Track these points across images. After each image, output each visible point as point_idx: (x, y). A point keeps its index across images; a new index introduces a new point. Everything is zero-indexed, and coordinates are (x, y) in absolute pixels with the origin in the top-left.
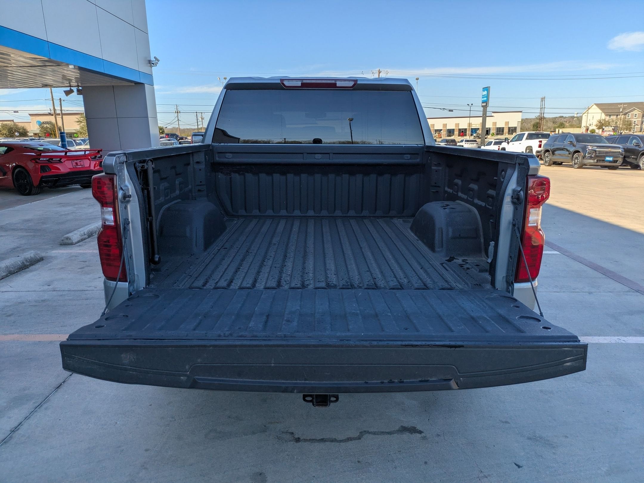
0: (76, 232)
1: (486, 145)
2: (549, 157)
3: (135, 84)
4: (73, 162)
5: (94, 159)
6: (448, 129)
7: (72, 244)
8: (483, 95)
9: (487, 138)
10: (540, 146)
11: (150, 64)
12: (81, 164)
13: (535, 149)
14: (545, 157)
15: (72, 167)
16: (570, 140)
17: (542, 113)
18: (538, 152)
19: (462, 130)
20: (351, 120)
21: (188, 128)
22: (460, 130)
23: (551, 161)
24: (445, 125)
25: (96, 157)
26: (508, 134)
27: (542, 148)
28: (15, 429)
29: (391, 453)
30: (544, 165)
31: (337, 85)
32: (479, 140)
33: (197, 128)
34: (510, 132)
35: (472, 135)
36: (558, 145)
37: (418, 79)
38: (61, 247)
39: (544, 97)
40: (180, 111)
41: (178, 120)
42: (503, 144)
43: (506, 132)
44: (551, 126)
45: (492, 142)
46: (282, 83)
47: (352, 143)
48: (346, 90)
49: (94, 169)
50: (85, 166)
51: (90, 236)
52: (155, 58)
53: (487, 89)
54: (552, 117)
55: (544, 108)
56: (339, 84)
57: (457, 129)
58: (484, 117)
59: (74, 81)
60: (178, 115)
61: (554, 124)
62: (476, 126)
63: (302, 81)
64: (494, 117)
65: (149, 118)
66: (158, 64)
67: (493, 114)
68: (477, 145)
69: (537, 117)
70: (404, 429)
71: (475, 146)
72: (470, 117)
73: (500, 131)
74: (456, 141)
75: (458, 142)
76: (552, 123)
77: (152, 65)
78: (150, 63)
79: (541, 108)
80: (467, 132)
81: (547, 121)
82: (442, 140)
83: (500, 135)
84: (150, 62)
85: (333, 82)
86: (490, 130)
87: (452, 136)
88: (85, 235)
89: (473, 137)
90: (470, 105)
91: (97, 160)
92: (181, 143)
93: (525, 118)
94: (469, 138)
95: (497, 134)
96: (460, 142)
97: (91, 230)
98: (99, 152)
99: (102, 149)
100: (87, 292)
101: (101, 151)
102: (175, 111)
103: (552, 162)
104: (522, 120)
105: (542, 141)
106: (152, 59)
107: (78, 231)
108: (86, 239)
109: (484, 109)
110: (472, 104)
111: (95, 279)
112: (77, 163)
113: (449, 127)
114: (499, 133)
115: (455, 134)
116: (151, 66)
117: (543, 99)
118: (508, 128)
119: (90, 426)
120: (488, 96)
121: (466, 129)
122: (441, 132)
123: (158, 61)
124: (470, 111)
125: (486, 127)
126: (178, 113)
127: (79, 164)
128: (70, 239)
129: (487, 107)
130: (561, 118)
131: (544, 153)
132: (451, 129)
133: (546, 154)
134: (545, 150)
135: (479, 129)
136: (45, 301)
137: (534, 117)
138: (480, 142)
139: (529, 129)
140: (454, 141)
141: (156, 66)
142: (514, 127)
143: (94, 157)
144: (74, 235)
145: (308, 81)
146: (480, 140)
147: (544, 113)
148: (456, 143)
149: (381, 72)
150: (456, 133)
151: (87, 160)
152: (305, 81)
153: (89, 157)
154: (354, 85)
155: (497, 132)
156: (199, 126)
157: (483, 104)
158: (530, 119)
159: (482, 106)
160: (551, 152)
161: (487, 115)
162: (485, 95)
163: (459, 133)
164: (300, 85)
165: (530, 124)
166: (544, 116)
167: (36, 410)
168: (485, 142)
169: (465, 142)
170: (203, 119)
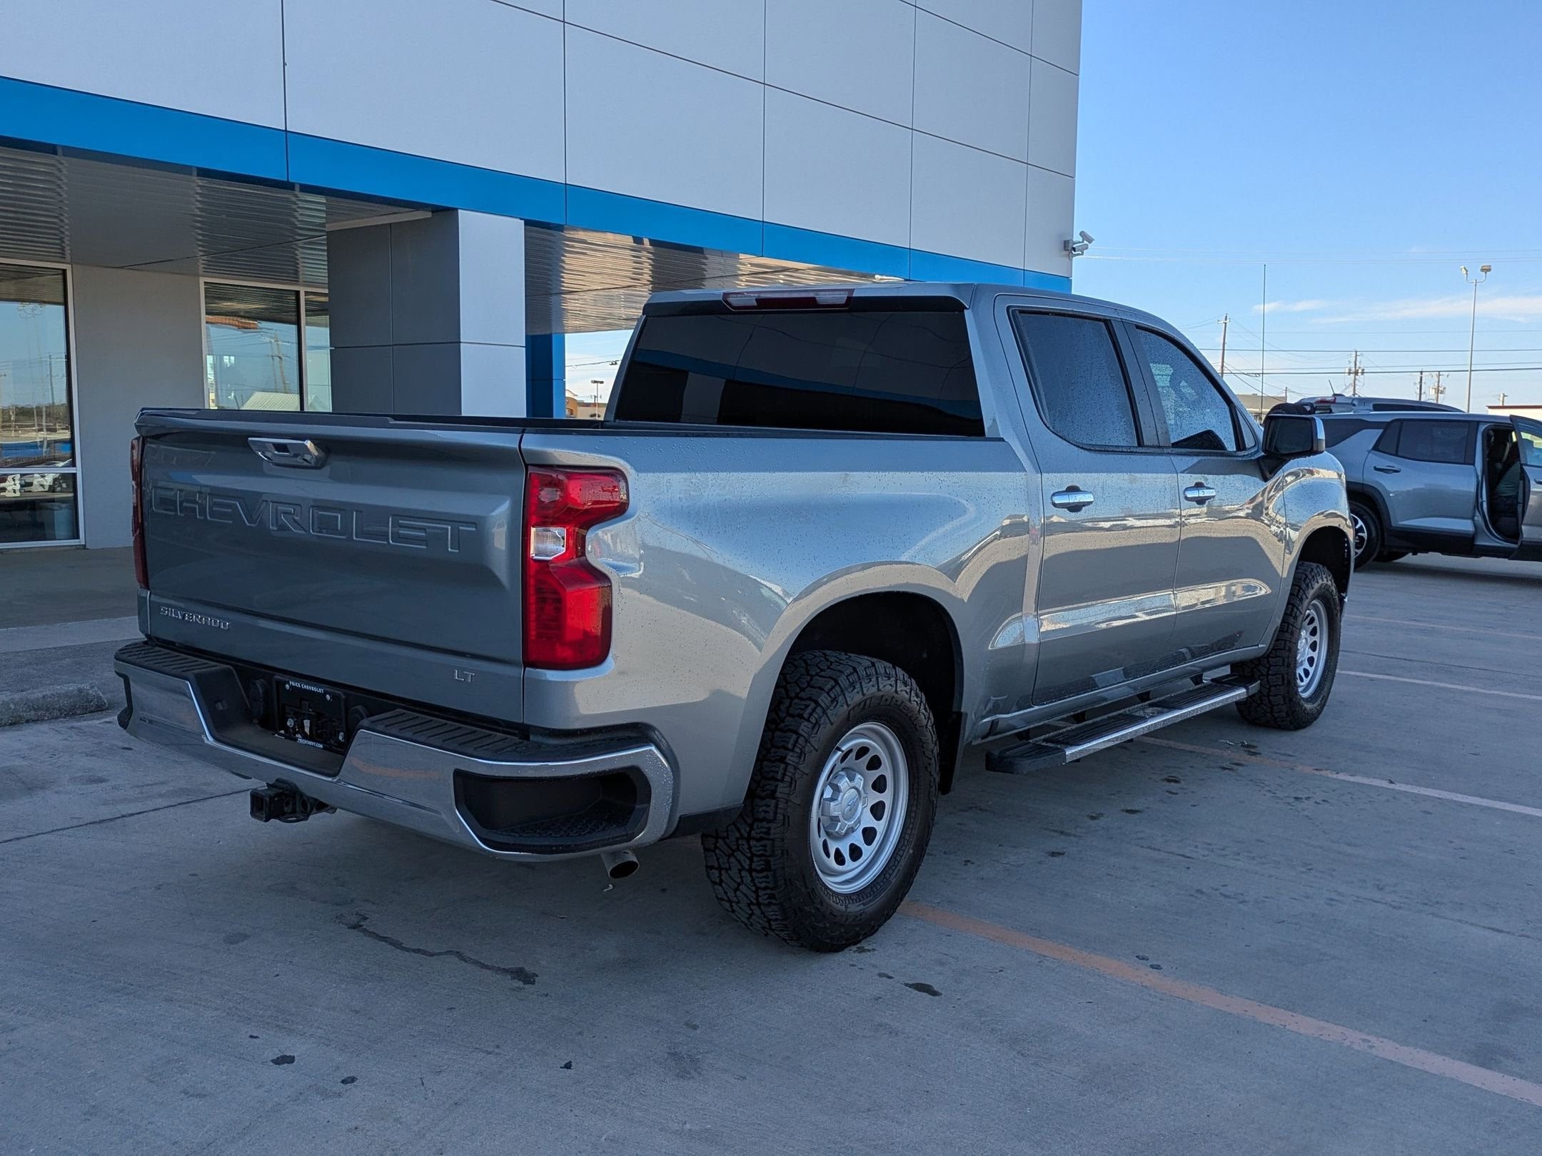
11: (1065, 250)
31: (819, 302)
48: (835, 311)
52: (1082, 234)
56: (821, 299)
60: (1355, 379)
66: (1087, 248)
77: (1073, 252)
78: (1069, 248)
84: (1069, 246)
102: (1350, 370)
116: (1070, 257)
123: (1089, 241)
126: (1356, 373)
152: (763, 296)
164: (755, 303)
170: (1441, 393)
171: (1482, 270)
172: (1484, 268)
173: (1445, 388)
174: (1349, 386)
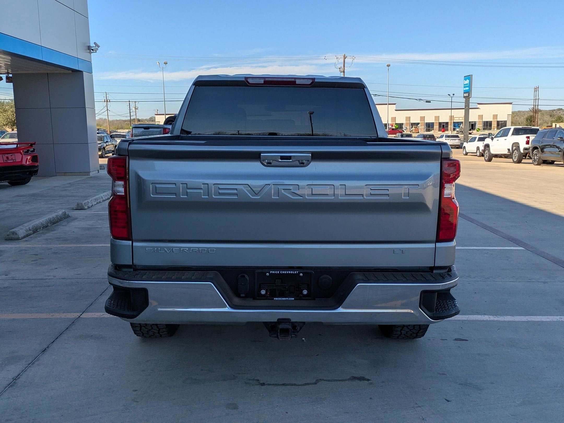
0: (21, 227)
1: (470, 142)
2: (537, 155)
3: (72, 71)
4: (3, 156)
5: (26, 153)
6: (426, 123)
7: (18, 239)
8: (464, 85)
9: (472, 133)
10: (528, 143)
11: (89, 50)
12: (12, 158)
13: (523, 146)
14: (534, 155)
15: (3, 162)
16: (560, 135)
17: (536, 105)
18: (525, 149)
19: (443, 124)
20: (311, 113)
21: (118, 119)
22: (440, 124)
23: (540, 159)
24: (423, 118)
25: (28, 151)
26: (497, 129)
27: (529, 145)
28: (17, 377)
29: (342, 392)
30: (533, 165)
31: (297, 83)
32: (461, 136)
33: (130, 119)
34: (500, 127)
35: (454, 130)
36: (547, 141)
37: (390, 66)
38: (7, 242)
39: (537, 87)
40: (110, 100)
41: (107, 110)
42: (486, 140)
43: (494, 126)
44: (548, 119)
45: (476, 137)
46: (246, 81)
47: (313, 135)
48: (304, 87)
49: (26, 164)
50: (17, 161)
51: (35, 231)
52: (95, 43)
53: (469, 77)
54: (549, 110)
55: (538, 100)
56: (298, 82)
57: (437, 123)
58: (467, 109)
59: (4, 68)
60: (107, 104)
61: (551, 118)
62: (459, 120)
63: (265, 79)
64: (480, 109)
65: (86, 108)
67: (479, 106)
68: (459, 142)
69: (531, 109)
70: (354, 378)
71: (457, 143)
72: (452, 109)
73: (487, 125)
74: (435, 136)
75: (438, 138)
76: (549, 117)
77: (92, 51)
79: (534, 100)
80: (449, 126)
81: (543, 115)
82: (418, 135)
83: (488, 130)
84: (90, 48)
85: (293, 80)
86: (475, 124)
87: (431, 131)
88: (30, 230)
89: (455, 132)
90: (452, 95)
91: (30, 154)
92: (112, 136)
93: (517, 111)
94: (452, 133)
95: (484, 129)
96: (439, 138)
97: (35, 225)
98: (32, 145)
99: (35, 142)
100: (47, 280)
101: (34, 144)
102: (104, 100)
103: (541, 161)
104: (513, 113)
105: (530, 137)
106: (92, 45)
107: (23, 226)
108: (32, 234)
109: (466, 100)
110: (454, 94)
111: (53, 269)
112: (7, 158)
113: (427, 121)
114: (486, 128)
115: (434, 129)
116: (90, 53)
117: (536, 89)
118: (496, 121)
119: (81, 376)
120: (470, 85)
121: (447, 123)
122: (418, 126)
123: (99, 47)
124: (452, 102)
125: (470, 121)
126: (107, 102)
127: (10, 158)
128: (16, 234)
129: (469, 98)
130: (560, 110)
131: (532, 151)
132: (430, 123)
133: (535, 152)
134: (533, 147)
135: (462, 122)
136: (8, 288)
137: (528, 110)
138: (463, 138)
139: (522, 123)
140: (432, 137)
141: (96, 52)
142: (504, 121)
143: (26, 151)
144: (20, 230)
145: (270, 79)
146: (463, 135)
147: (538, 105)
148: (435, 138)
149: (346, 57)
150: (436, 127)
151: (19, 153)
152: (267, 79)
153: (21, 151)
154: (312, 83)
155: (484, 126)
156: (131, 117)
157: (465, 95)
158: (523, 112)
159: (464, 97)
160: (540, 150)
161: (470, 107)
162: (467, 84)
163: (439, 127)
164: (263, 82)
165: (523, 117)
166: (539, 108)
167: (29, 366)
168: (469, 138)
169: (445, 137)
170: (137, 109)
171: (164, 63)
172: (165, 63)
173: (138, 107)
174: (105, 106)
